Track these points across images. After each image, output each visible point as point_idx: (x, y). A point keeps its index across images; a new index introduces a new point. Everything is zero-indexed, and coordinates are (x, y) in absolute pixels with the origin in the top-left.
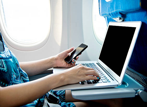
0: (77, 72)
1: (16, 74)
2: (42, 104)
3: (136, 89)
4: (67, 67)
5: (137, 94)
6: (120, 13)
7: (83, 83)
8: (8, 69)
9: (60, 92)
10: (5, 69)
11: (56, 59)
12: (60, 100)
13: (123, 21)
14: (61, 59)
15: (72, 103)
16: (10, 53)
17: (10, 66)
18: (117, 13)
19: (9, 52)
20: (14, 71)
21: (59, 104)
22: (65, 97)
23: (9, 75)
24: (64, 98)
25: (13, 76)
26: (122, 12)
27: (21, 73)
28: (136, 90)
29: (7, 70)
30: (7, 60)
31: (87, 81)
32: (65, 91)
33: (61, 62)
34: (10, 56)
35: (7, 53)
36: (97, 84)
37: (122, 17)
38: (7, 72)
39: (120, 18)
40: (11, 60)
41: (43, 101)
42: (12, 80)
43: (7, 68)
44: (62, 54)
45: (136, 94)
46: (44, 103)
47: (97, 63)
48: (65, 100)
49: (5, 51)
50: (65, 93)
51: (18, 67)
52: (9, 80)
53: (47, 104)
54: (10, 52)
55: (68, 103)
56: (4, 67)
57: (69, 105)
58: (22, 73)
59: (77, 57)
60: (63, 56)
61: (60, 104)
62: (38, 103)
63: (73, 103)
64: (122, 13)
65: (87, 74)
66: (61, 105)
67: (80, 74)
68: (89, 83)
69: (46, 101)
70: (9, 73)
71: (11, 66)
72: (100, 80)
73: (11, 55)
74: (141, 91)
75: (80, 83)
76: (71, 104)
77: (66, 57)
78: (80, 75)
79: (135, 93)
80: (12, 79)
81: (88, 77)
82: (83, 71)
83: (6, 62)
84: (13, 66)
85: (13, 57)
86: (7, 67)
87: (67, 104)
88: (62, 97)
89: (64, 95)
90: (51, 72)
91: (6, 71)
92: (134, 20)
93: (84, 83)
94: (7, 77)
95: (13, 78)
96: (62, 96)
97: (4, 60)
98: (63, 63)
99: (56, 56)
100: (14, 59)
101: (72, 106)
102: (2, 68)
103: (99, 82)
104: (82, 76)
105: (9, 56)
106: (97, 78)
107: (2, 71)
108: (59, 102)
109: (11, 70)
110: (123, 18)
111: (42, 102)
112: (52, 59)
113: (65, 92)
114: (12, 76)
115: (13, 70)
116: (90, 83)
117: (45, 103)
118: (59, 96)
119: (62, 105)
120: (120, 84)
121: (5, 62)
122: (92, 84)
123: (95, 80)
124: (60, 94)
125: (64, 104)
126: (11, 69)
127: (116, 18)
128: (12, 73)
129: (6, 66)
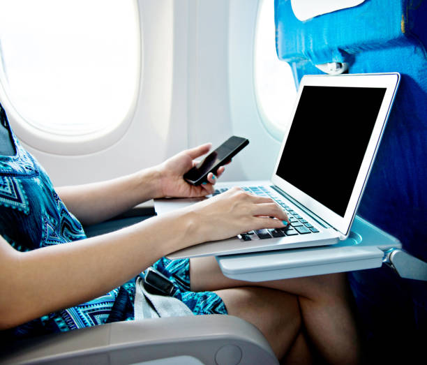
0: (231, 208)
1: (55, 222)
2: (131, 299)
3: (384, 247)
4: (191, 196)
5: (385, 260)
6: (341, 51)
7: (246, 237)
8: (30, 206)
9: (176, 264)
10: (24, 205)
11: (161, 176)
12: (176, 286)
13: (346, 72)
14: (174, 174)
15: (210, 293)
16: (33, 161)
17: (37, 198)
18: (331, 50)
19: (29, 159)
20: (46, 214)
21: (176, 297)
22: (189, 279)
23: (34, 225)
24: (188, 282)
25: (46, 226)
26: (347, 48)
27: (64, 219)
28: (385, 251)
29: (28, 210)
30: (27, 180)
31: (257, 231)
32: (189, 261)
33: (175, 183)
34: (34, 168)
35: (24, 160)
36: (284, 238)
37: (345, 61)
38: (30, 214)
39: (339, 65)
40: (37, 180)
41: (132, 291)
42: (45, 239)
43: (28, 203)
44: (177, 162)
45: (384, 258)
46: (136, 294)
47: (272, 185)
48: (189, 285)
49: (17, 156)
50: (189, 267)
51: (57, 200)
52: (35, 237)
53: (144, 298)
54: (30, 157)
55: (201, 294)
56: (19, 200)
57: (205, 297)
58: (67, 218)
59: (221, 168)
60: (180, 167)
61: (179, 297)
62: (119, 294)
63: (214, 292)
64: (346, 50)
65: (256, 214)
66: (181, 300)
67: (238, 212)
68: (263, 237)
69: (140, 290)
70: (34, 217)
71: (40, 197)
72: (291, 228)
73: (35, 165)
74: (395, 252)
75: (240, 237)
76: (210, 295)
77: (188, 169)
78: (239, 217)
79: (383, 256)
80: (43, 235)
81: (260, 221)
82: (245, 204)
83: (25, 186)
84: (43, 198)
85: (41, 172)
86: (28, 200)
87: (198, 296)
88: (182, 278)
89: (188, 273)
90: (151, 212)
91: (25, 212)
92: (379, 69)
93: (250, 236)
94: (29, 228)
95: (46, 233)
96: (182, 275)
97: (20, 181)
98: (180, 186)
99: (160, 167)
100: (44, 179)
101: (214, 301)
102: (16, 204)
103: (289, 232)
104: (244, 219)
105: (30, 169)
106: (282, 224)
107: (17, 210)
108: (174, 291)
109: (40, 210)
110: (347, 64)
111: (130, 292)
112: (151, 177)
113: (187, 266)
114: (43, 227)
115: (43, 210)
116: (267, 236)
117: (140, 295)
118: (174, 275)
119: (185, 300)
120: (345, 237)
121: (22, 186)
122: (273, 239)
123: (277, 229)
124: (177, 272)
125: (191, 297)
126: (40, 206)
127: (326, 63)
128: (43, 219)
129: (26, 197)
